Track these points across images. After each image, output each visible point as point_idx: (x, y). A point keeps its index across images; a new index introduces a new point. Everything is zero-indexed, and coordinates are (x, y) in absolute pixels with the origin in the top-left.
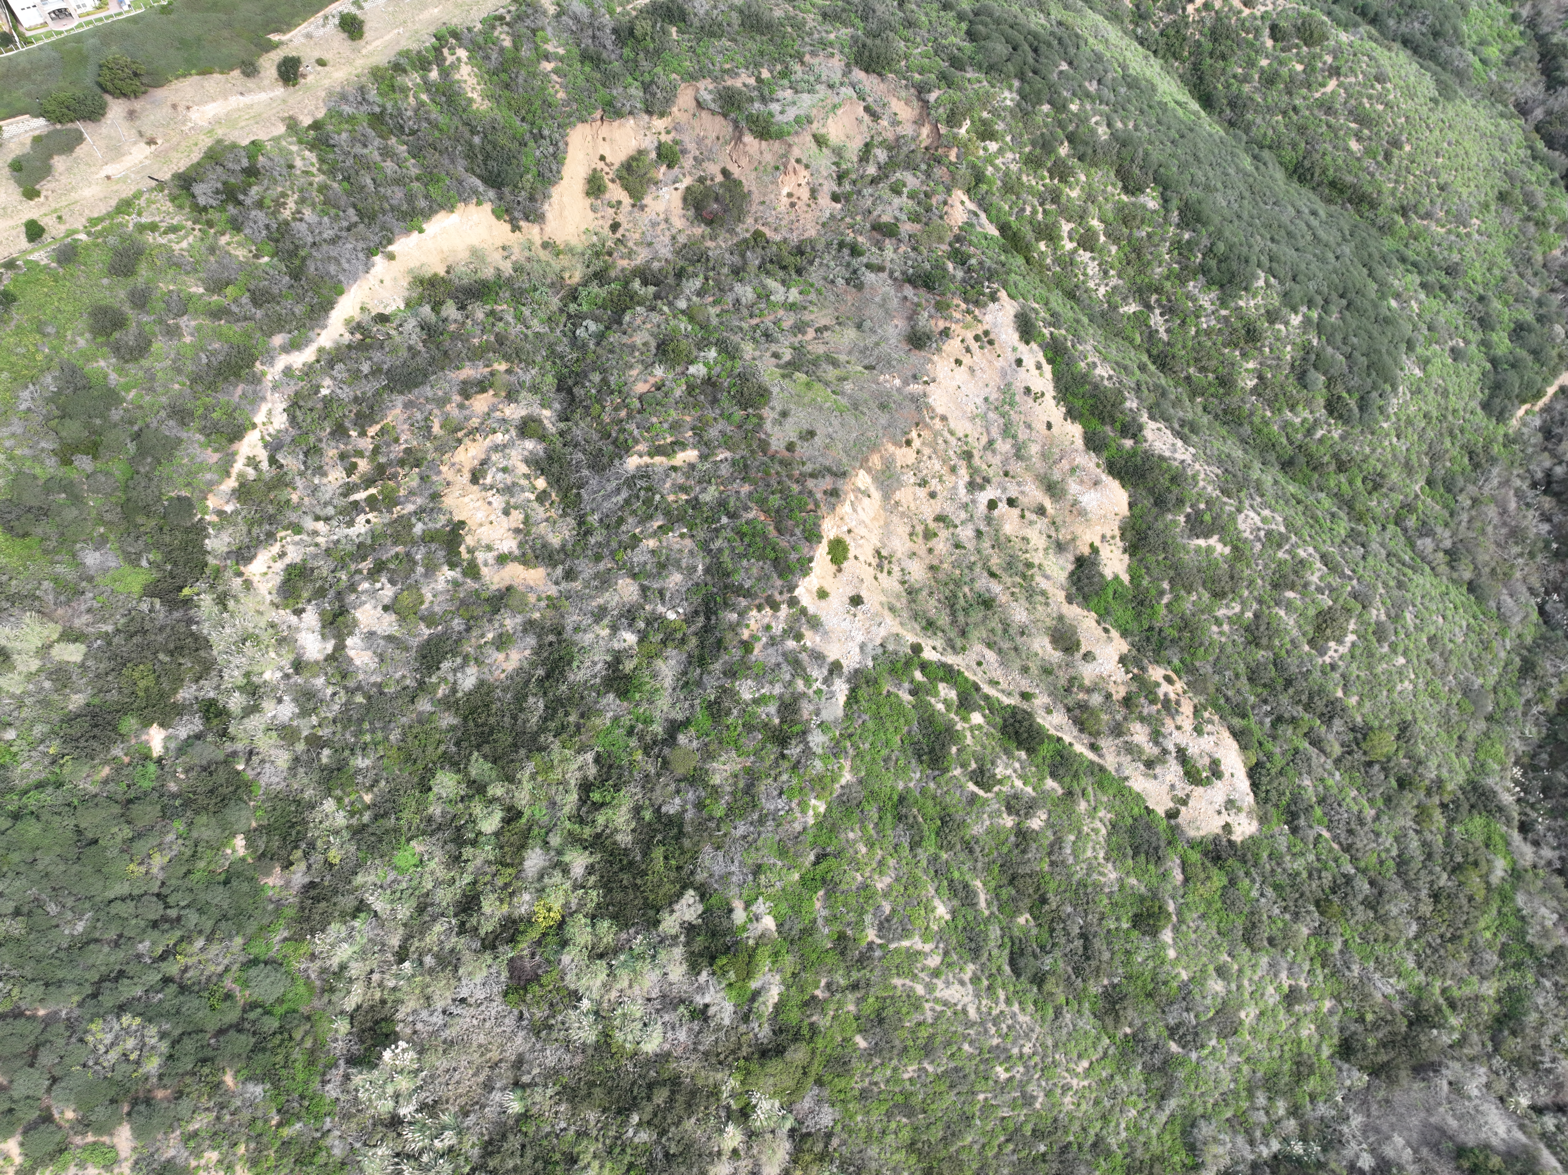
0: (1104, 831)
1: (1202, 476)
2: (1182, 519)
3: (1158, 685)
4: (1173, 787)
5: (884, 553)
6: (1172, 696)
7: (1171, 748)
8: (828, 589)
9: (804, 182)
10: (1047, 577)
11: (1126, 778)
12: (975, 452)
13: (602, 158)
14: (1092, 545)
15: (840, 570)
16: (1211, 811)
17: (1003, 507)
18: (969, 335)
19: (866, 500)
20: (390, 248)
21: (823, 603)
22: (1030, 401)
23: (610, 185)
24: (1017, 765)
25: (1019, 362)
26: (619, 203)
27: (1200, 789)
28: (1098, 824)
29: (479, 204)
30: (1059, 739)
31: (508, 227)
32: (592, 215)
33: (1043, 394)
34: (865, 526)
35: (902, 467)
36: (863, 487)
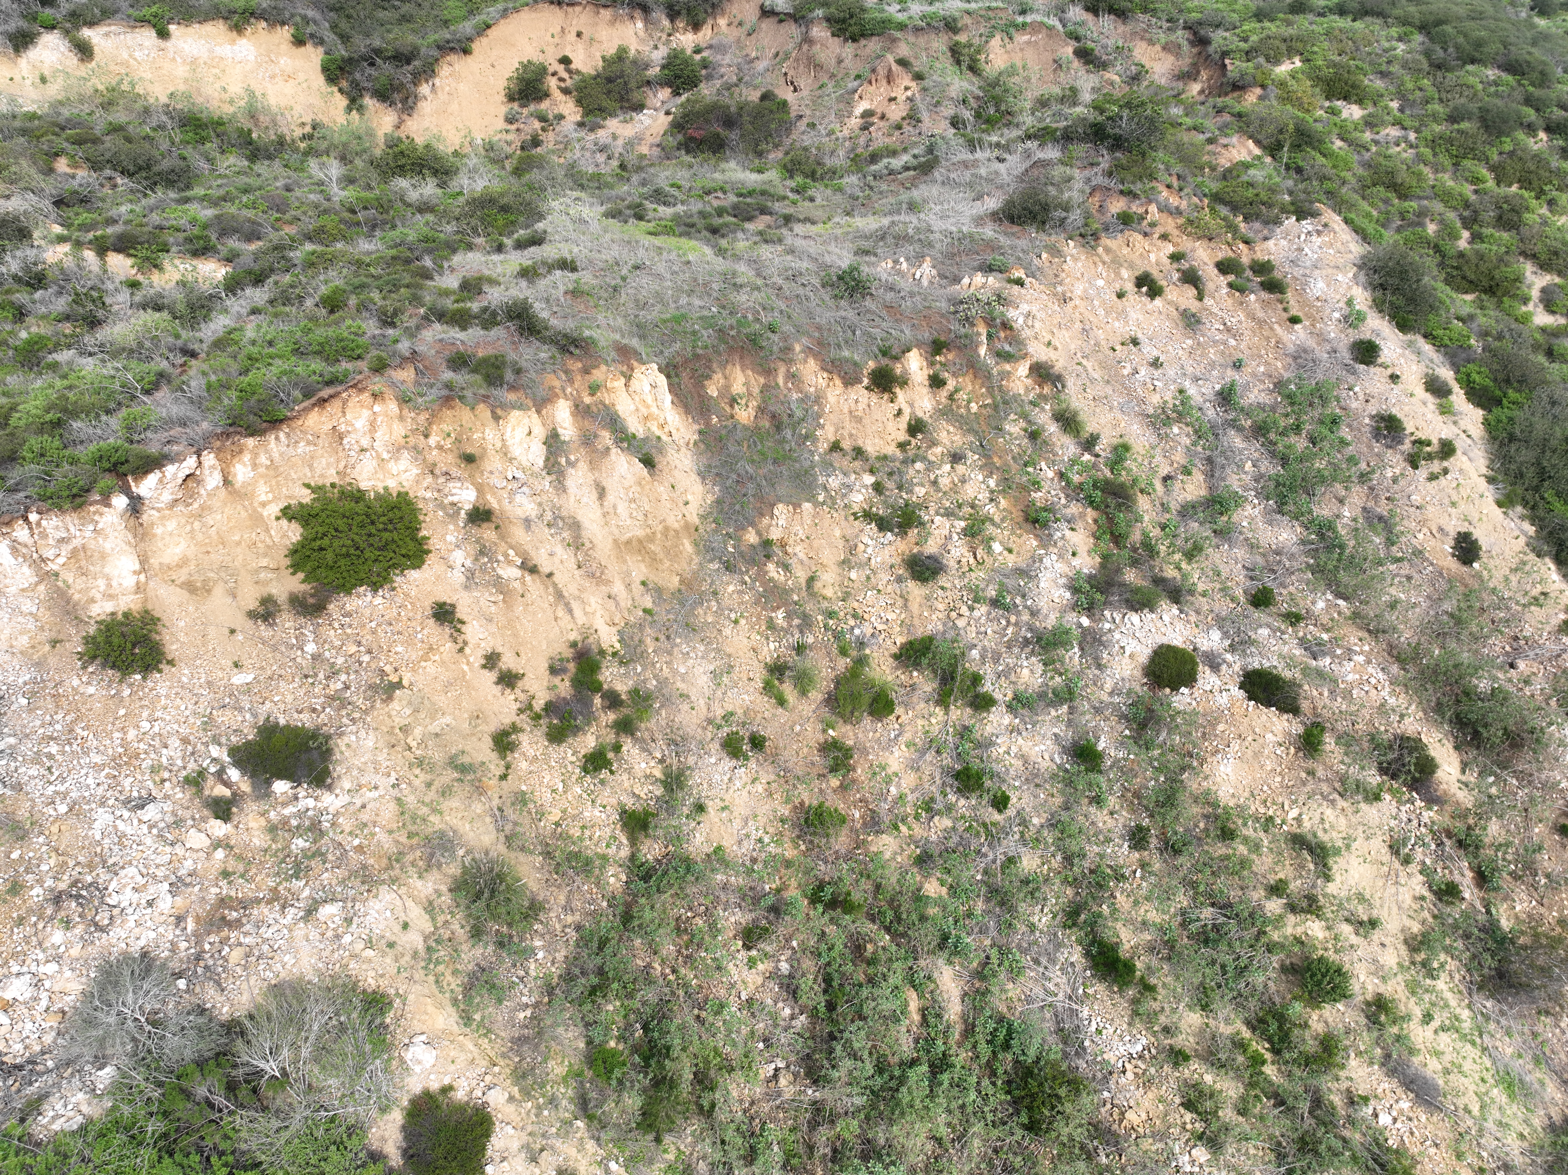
8: (176, 632)
9: (902, 96)
13: (565, 61)
15: (313, 608)
17: (1219, 690)
20: (86, 33)
21: (99, 685)
23: (557, 94)
25: (1366, 353)
26: (561, 117)
29: (299, 41)
31: (341, 102)
32: (501, 124)
33: (1447, 449)
34: (577, 544)
35: (835, 447)
36: (634, 426)
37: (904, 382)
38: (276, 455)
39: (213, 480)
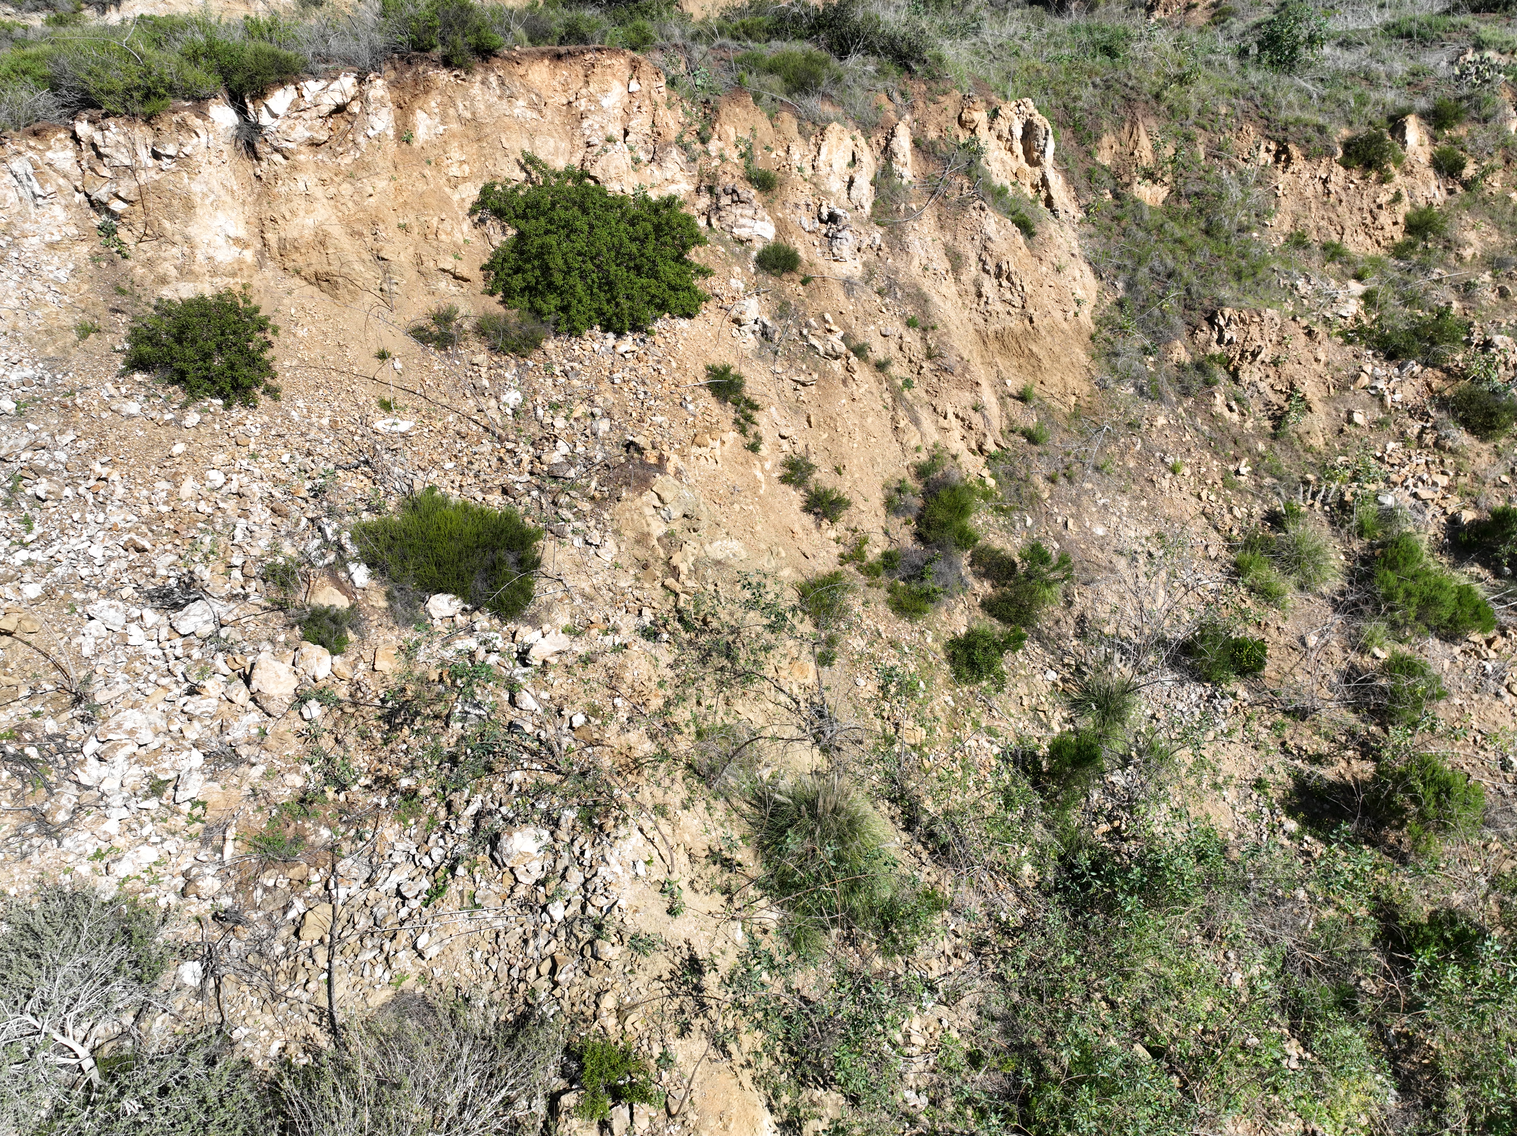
15: (517, 342)
34: (924, 324)
35: (1297, 242)
38: (481, 107)
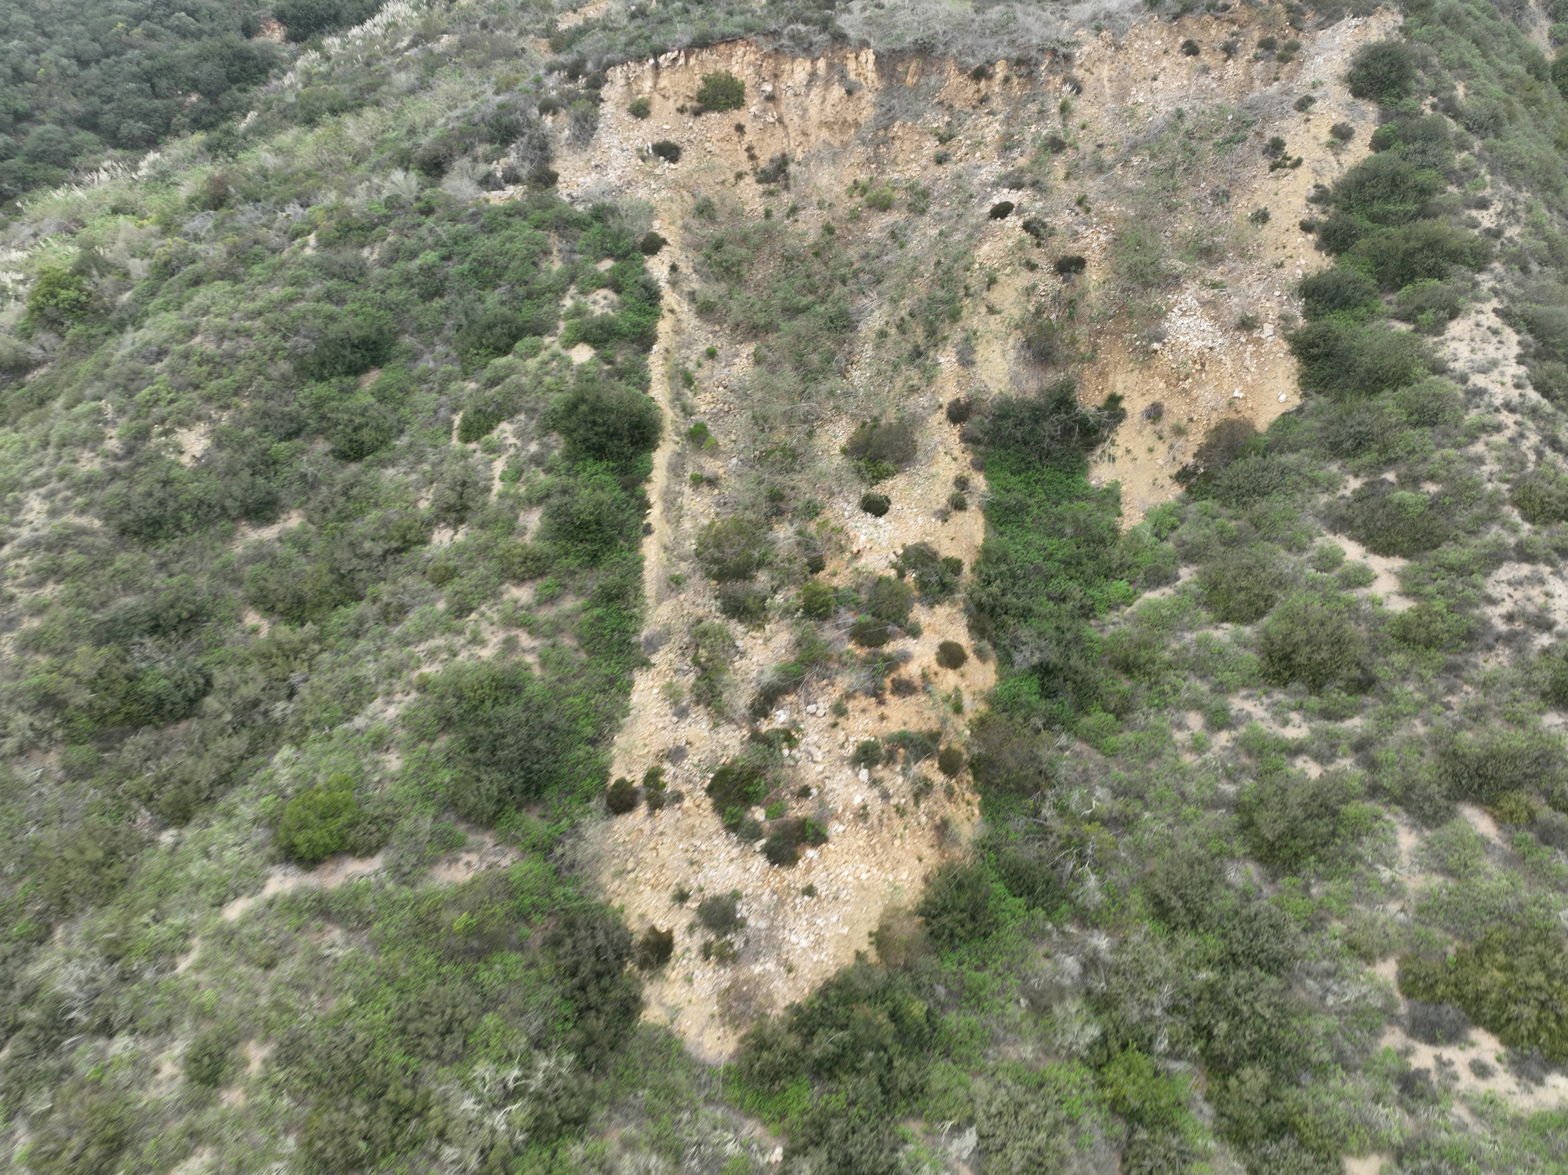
0: (486, 653)
1: (1498, 439)
2: (1355, 484)
3: (915, 632)
4: (676, 754)
5: (792, 168)
6: (911, 671)
7: (780, 717)
8: (655, 109)
10: (966, 360)
11: (646, 664)
12: (1070, 151)
14: (1114, 400)
15: (697, 113)
16: (673, 878)
17: (1013, 221)
18: (1257, 35)
19: (837, 91)
21: (629, 118)
22: (1264, 163)
24: (534, 447)
25: (1304, 104)
27: (712, 823)
28: (495, 639)
30: (644, 505)
33: (1298, 163)
34: (802, 117)
35: (941, 103)
36: (852, 76)
37: (990, 77)
38: (706, 58)
39: (682, 61)
